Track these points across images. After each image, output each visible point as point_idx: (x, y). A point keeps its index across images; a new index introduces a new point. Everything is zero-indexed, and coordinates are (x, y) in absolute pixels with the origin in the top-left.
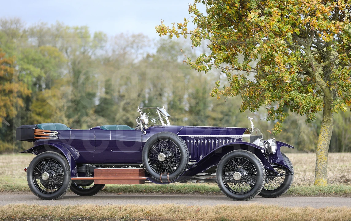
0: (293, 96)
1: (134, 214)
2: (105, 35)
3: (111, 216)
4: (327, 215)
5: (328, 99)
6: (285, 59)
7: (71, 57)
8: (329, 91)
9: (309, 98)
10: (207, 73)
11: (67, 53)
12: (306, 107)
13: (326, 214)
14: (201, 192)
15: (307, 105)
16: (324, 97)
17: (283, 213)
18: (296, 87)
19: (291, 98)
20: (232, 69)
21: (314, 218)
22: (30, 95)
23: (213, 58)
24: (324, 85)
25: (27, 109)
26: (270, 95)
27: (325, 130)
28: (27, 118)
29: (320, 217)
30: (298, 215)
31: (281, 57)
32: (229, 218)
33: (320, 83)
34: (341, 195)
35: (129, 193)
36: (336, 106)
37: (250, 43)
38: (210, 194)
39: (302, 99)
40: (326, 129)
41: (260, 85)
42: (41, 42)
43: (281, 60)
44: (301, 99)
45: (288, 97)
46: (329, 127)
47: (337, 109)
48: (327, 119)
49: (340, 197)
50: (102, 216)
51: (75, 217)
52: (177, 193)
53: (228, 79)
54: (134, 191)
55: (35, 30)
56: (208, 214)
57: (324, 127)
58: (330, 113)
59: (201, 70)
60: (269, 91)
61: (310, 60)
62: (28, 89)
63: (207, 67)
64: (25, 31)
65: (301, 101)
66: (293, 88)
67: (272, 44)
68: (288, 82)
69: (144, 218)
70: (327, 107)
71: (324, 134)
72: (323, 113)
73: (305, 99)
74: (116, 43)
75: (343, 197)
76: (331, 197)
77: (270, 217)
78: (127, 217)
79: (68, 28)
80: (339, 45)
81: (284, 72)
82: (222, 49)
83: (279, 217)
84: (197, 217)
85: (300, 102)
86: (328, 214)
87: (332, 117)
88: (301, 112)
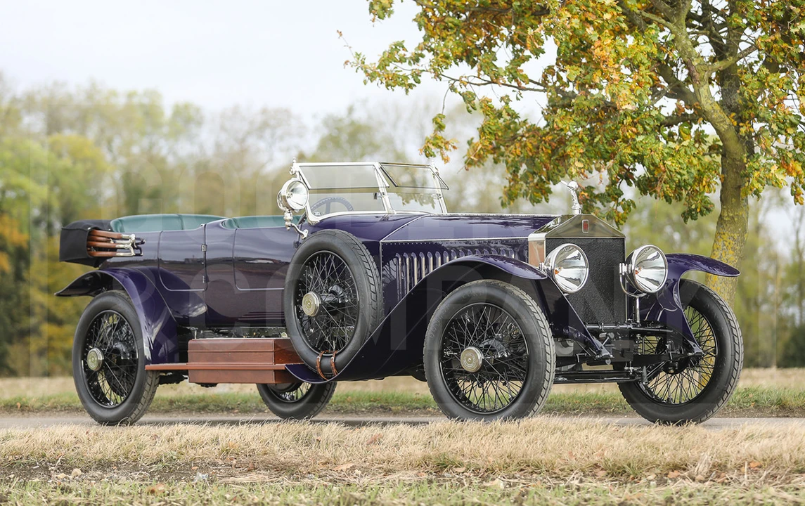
0: (641, 149)
1: (192, 453)
2: (198, 110)
3: (127, 458)
4: (746, 447)
5: (734, 160)
6: (619, 48)
7: (122, 160)
8: (736, 138)
9: (686, 152)
10: (409, 93)
11: (110, 149)
12: (679, 176)
13: (742, 444)
14: (393, 408)
15: (681, 171)
16: (724, 156)
17: (617, 443)
18: (649, 125)
19: (636, 153)
20: (477, 83)
21: (709, 454)
22: (25, 245)
23: (429, 51)
24: (722, 122)
25: (18, 277)
26: (582, 151)
27: (727, 244)
28: (19, 297)
29: (726, 453)
30: (661, 448)
31: (609, 41)
32: (461, 457)
33: (712, 114)
34: (772, 413)
35: (200, 412)
36: (756, 174)
37: (523, 12)
38: (416, 414)
39: (665, 155)
40: (729, 241)
41: (555, 125)
42: (54, 125)
43: (608, 50)
44: (663, 155)
45: (629, 151)
46: (736, 236)
47: (759, 181)
48: (731, 215)
49: (770, 417)
50: (99, 456)
51: (24, 461)
52: (328, 412)
53: (468, 108)
54: (212, 408)
55: (38, 98)
56: (403, 448)
57: (723, 236)
58: (738, 197)
59: (393, 84)
60: (577, 140)
61: (685, 54)
62: (21, 231)
63: (410, 77)
64: (14, 100)
65: (663, 160)
66: (640, 129)
67: (583, 8)
68: (630, 107)
69: (220, 462)
70: (731, 182)
71: (723, 255)
72: (721, 197)
73: (673, 156)
74: (223, 128)
75: (778, 416)
76: (744, 417)
77: (582, 454)
78: (171, 459)
79: (113, 94)
80: (761, 13)
81: (616, 83)
82: (451, 28)
83: (605, 454)
84: (369, 458)
85: (662, 163)
86: (747, 444)
87: (744, 208)
88: (665, 189)
